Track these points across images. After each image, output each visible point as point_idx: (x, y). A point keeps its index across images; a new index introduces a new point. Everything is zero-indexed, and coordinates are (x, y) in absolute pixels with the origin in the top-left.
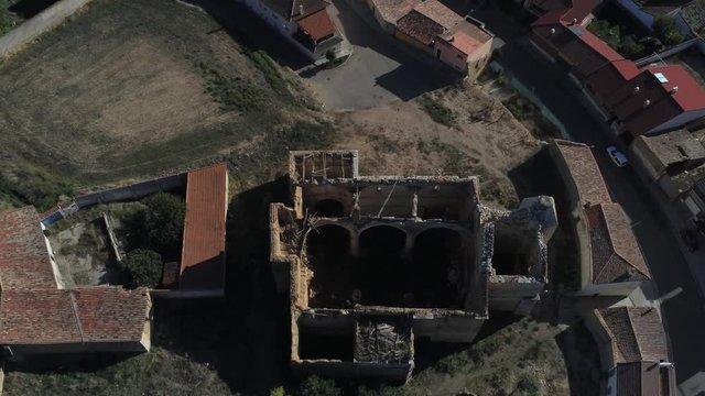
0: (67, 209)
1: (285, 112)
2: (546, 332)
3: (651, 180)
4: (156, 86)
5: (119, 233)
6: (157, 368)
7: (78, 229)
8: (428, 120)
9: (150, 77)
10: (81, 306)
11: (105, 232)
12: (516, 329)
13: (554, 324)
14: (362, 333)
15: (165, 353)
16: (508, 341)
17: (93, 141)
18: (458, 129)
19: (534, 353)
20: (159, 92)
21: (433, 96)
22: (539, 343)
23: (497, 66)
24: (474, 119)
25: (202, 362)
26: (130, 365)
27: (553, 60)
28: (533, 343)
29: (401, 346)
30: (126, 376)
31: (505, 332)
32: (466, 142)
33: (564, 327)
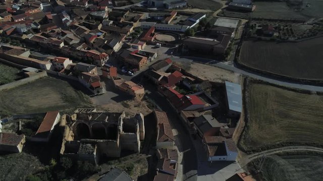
0: (10, 119)
1: (82, 103)
2: (144, 156)
3: (185, 123)
4: (47, 97)
5: (22, 126)
6: (21, 157)
7: (12, 124)
8: (122, 106)
9: (46, 95)
10: (3, 137)
11: (19, 124)
12: (135, 155)
13: (147, 155)
14: (82, 146)
15: (25, 154)
16: (131, 158)
17: (24, 106)
18: (130, 109)
19: (139, 162)
20: (47, 98)
21: (125, 102)
22: (141, 159)
23: (147, 97)
24: (135, 106)
25: (35, 156)
26: (13, 155)
27: (163, 96)
28: (139, 159)
29: (92, 149)
30: (10, 158)
31: (131, 156)
32: (131, 111)
33: (150, 156)
